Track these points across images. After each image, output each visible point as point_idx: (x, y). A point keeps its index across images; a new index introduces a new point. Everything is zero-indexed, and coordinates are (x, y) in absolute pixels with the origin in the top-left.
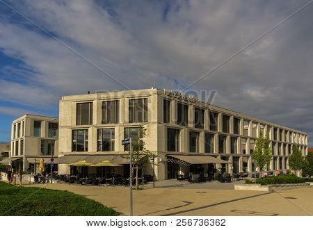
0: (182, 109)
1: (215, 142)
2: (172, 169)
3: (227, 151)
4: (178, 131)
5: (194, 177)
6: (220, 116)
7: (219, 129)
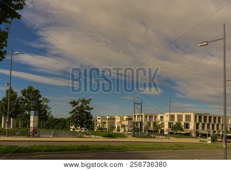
0: (200, 117)
1: (211, 126)
2: (197, 134)
3: (216, 129)
4: (199, 124)
5: (204, 137)
6: (212, 118)
7: (212, 122)
